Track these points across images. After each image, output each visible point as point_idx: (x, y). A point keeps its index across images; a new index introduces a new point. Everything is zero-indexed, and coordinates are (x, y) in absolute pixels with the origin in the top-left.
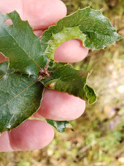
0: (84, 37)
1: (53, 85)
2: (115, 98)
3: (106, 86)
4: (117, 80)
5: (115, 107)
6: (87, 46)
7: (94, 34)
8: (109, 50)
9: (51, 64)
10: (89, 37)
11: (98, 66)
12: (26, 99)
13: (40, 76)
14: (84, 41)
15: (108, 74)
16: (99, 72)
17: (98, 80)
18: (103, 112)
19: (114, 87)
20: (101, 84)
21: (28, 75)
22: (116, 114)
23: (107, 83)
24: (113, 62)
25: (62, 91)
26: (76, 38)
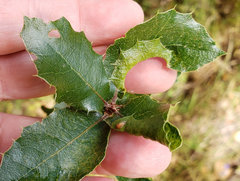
0: (168, 54)
1: (122, 124)
2: (231, 150)
3: (217, 133)
4: (233, 122)
5: (230, 162)
6: (173, 67)
7: (183, 49)
8: (222, 78)
9: (121, 95)
10: (177, 53)
11: (205, 102)
12: (85, 147)
13: (106, 114)
14: (168, 60)
15: (219, 114)
16: (207, 112)
17: (205, 123)
18: (213, 171)
19: (230, 134)
20: (210, 129)
21: (86, 112)
22: (233, 174)
23: (219, 128)
24: (227, 96)
25: (135, 132)
26: (157, 55)
